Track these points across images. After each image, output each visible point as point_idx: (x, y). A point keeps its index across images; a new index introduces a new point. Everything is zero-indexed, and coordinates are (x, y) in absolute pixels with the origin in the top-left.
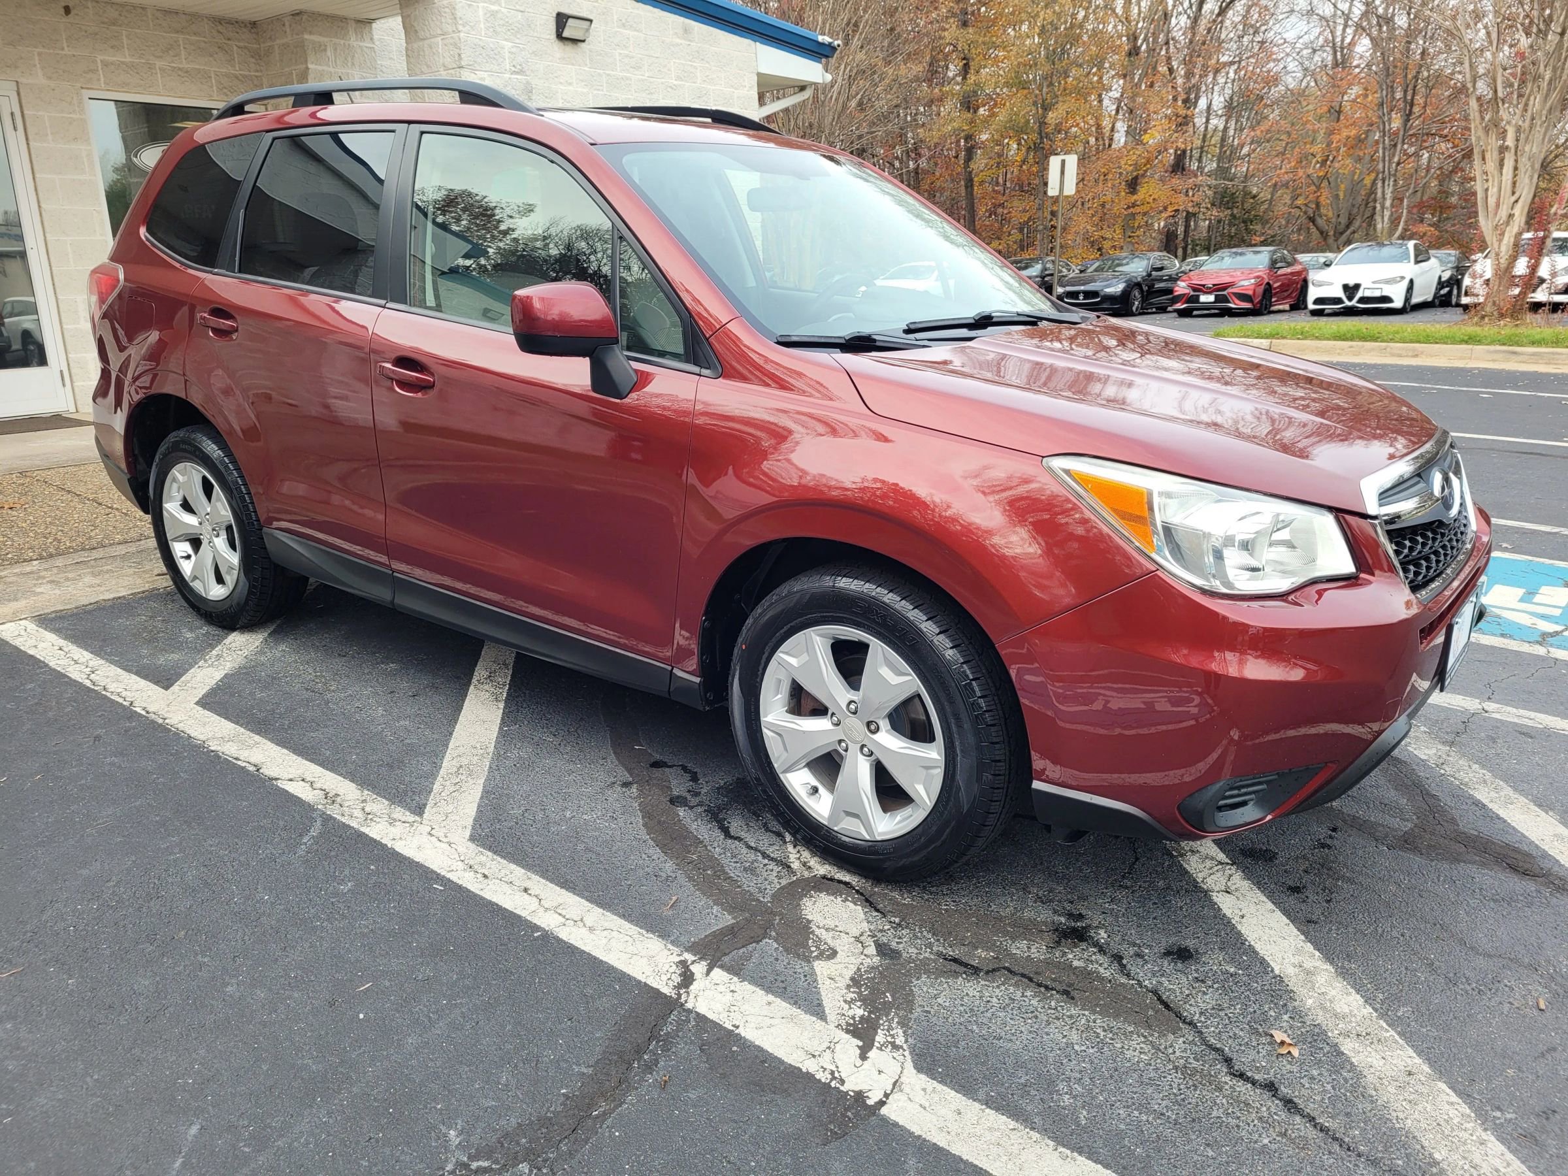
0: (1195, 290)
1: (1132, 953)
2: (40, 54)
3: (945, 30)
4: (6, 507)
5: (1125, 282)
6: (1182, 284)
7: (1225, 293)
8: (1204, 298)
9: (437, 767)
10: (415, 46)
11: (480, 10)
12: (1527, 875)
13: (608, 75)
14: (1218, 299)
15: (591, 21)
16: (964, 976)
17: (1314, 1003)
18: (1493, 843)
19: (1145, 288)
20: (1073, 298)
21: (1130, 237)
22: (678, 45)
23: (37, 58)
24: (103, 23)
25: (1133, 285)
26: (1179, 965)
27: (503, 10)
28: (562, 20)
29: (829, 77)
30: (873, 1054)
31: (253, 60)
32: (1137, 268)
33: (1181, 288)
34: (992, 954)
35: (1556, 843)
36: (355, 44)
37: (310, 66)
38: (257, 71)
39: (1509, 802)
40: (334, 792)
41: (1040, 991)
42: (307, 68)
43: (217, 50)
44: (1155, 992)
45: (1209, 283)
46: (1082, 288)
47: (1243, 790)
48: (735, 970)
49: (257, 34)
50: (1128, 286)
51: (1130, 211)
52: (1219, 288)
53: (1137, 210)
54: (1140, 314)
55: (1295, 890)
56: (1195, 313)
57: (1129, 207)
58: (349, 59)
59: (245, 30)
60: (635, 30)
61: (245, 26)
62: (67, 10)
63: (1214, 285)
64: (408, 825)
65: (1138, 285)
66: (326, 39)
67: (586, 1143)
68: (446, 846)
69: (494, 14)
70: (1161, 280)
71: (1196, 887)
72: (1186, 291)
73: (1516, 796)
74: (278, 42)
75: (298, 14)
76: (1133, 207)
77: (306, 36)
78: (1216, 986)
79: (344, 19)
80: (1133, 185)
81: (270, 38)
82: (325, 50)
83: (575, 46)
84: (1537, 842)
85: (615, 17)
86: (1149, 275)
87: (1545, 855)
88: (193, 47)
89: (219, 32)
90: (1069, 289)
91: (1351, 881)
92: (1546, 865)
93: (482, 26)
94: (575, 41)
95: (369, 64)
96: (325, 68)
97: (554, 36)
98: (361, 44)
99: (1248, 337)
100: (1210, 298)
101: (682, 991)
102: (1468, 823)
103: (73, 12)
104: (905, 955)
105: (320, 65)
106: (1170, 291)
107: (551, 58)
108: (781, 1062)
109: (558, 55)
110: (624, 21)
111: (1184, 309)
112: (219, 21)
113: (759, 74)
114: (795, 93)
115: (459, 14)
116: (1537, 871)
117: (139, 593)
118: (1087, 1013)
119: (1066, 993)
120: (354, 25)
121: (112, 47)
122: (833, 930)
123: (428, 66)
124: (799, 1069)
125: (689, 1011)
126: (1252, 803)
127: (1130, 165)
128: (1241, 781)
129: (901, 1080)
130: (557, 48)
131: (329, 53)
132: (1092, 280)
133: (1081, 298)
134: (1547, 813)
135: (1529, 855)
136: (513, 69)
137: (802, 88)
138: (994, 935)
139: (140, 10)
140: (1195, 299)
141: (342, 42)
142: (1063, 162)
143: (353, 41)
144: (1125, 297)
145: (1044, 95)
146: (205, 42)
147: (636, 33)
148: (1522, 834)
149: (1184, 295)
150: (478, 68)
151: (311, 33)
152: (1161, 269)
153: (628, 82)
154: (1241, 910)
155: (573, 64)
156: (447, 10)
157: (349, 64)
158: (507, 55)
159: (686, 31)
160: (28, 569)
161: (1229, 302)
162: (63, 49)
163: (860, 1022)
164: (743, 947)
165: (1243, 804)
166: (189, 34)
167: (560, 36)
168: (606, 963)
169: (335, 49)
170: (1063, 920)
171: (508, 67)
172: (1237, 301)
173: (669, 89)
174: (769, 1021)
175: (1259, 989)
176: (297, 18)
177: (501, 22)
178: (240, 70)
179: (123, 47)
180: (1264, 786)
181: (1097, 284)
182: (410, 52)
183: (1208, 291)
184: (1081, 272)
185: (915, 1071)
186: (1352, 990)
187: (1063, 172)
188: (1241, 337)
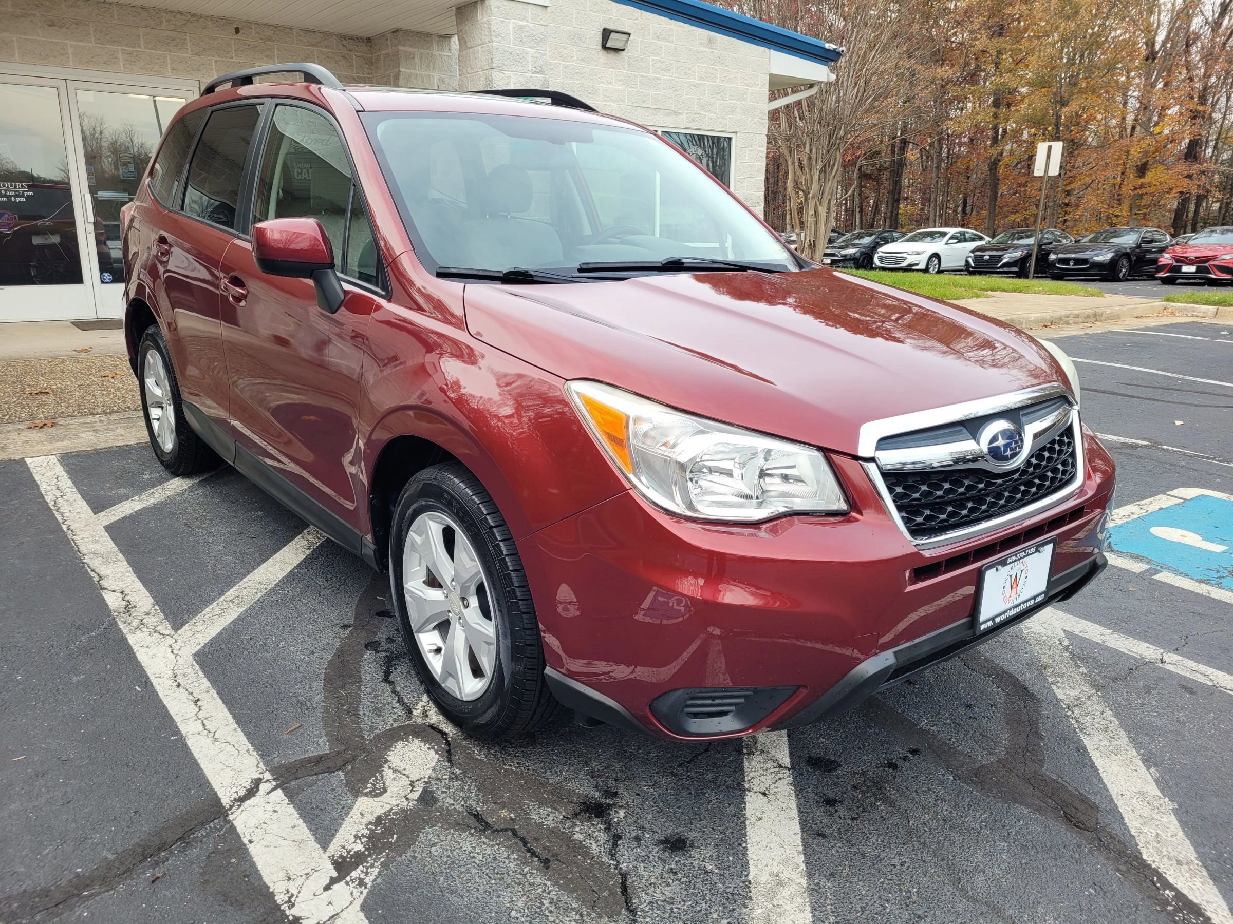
0: (1177, 261)
1: (633, 835)
2: (216, 61)
3: (977, 39)
4: (110, 376)
5: (1115, 252)
6: (1167, 255)
7: (1207, 265)
8: (1185, 269)
9: (222, 593)
10: (465, 53)
11: (511, 25)
12: (1078, 827)
13: (642, 76)
14: (1199, 270)
15: (629, 34)
16: (473, 831)
17: (763, 913)
18: (1067, 790)
19: (1134, 258)
20: (1064, 264)
21: (1136, 214)
22: (702, 52)
23: (213, 64)
24: (261, 39)
25: (1121, 255)
26: (667, 854)
27: (529, 24)
28: (606, 34)
29: (833, 77)
30: (339, 887)
31: (367, 66)
32: (1128, 240)
33: (1166, 259)
34: (512, 815)
35: (1134, 800)
36: (436, 53)
37: (401, 70)
38: (369, 74)
39: (1115, 752)
40: (135, 604)
41: (525, 857)
42: (400, 71)
43: (341, 58)
44: (624, 876)
45: (1192, 255)
46: (1073, 256)
47: (717, 701)
48: (291, 795)
49: (371, 47)
50: (1116, 256)
51: (1136, 192)
52: (1200, 261)
53: (1144, 191)
54: (1127, 280)
55: (830, 802)
56: (1179, 281)
57: (1136, 189)
58: (431, 65)
59: (362, 44)
60: (667, 41)
61: (363, 41)
62: (237, 30)
63: (1196, 258)
64: (161, 636)
65: (1127, 255)
66: (415, 50)
67: (57, 917)
68: (173, 656)
69: (521, 28)
70: (1150, 251)
71: (738, 784)
72: (1170, 262)
73: (1128, 748)
74: (383, 52)
75: (396, 31)
76: (1140, 188)
77: (401, 48)
78: (683, 880)
79: (429, 35)
80: (1142, 170)
81: (379, 50)
82: (414, 58)
83: (617, 54)
84: (1115, 796)
85: (652, 31)
86: (1139, 247)
87: (1114, 811)
88: (324, 57)
89: (344, 46)
90: (1061, 256)
91: (892, 804)
92: (1106, 820)
93: (511, 37)
94: (617, 50)
95: (446, 68)
96: (413, 71)
97: (600, 47)
98: (441, 53)
99: (1197, 303)
100: (1193, 269)
101: (236, 804)
102: (1055, 767)
103: (241, 32)
104: (440, 804)
105: (409, 69)
106: (1155, 261)
107: (596, 63)
108: (260, 877)
109: (602, 61)
110: (658, 34)
111: (1166, 277)
112: (343, 37)
113: (771, 75)
114: (805, 90)
115: (493, 28)
116: (1091, 824)
117: (142, 443)
118: (549, 883)
119: (546, 862)
120: (437, 39)
121: (266, 57)
122: (400, 772)
123: (472, 68)
124: (268, 888)
125: (229, 821)
126: (732, 714)
127: (1139, 153)
128: (701, 692)
129: (341, 914)
130: (602, 56)
131: (416, 60)
132: (1084, 250)
133: (1072, 264)
134: (1148, 770)
135: (1096, 808)
136: (534, 69)
137: (811, 86)
138: (527, 799)
139: (288, 30)
140: (1177, 269)
141: (427, 52)
142: (1050, 148)
143: (436, 51)
144: (1113, 265)
145: (1063, 93)
146: (333, 53)
147: (668, 44)
148: (1105, 786)
149: (1168, 265)
150: (506, 69)
151: (404, 45)
152: (1151, 242)
153: (658, 81)
154: (763, 812)
155: (613, 68)
156: (485, 25)
157: (431, 69)
158: (530, 59)
159: (710, 41)
160: (89, 420)
161: (1211, 273)
162: (232, 58)
163: (352, 857)
164: (316, 774)
165: (723, 714)
166: (321, 47)
167: (604, 47)
168: (202, 770)
169: (421, 57)
170: (597, 795)
171: (530, 68)
172: (1218, 273)
173: (693, 88)
174: (280, 842)
175: (721, 890)
176: (396, 34)
177: (527, 34)
178: (357, 73)
179: (274, 56)
180: (742, 700)
181: (1088, 253)
182: (461, 58)
183: (1190, 262)
184: (1076, 242)
185: (359, 908)
186: (808, 909)
187: (1048, 157)
188: (1190, 303)
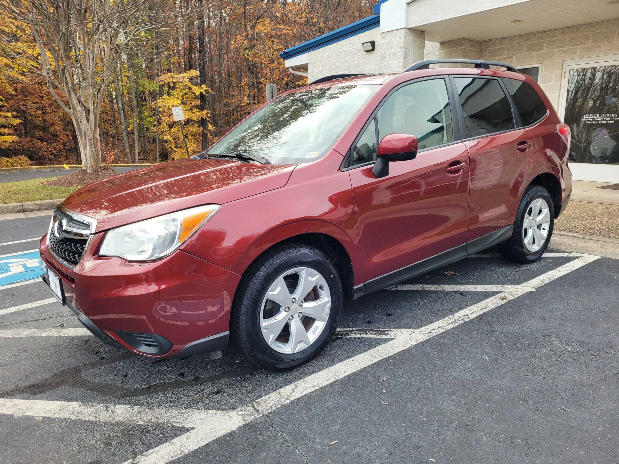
12: (29, 387)
35: (29, 406)
39: (62, 409)
73: (62, 415)
84: (36, 401)
92: (26, 395)
102: (65, 389)
